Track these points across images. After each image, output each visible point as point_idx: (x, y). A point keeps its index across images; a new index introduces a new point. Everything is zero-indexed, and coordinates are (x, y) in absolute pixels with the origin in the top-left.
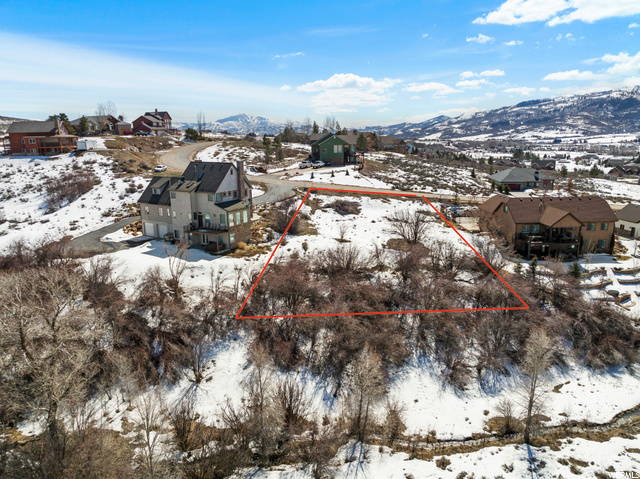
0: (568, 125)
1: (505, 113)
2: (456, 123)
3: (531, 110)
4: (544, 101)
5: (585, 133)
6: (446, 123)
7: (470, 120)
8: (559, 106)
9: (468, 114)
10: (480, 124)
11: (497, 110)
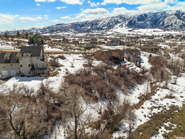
0: (70, 31)
1: (53, 27)
2: (38, 30)
3: (60, 26)
4: (63, 24)
5: (75, 33)
6: (36, 30)
7: (43, 29)
8: (67, 25)
9: (42, 27)
10: (46, 30)
11: (50, 26)
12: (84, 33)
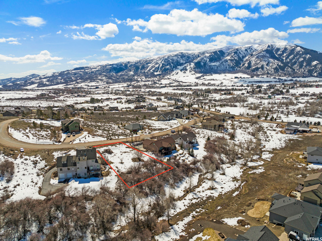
0: (99, 79)
1: (68, 73)
2: (44, 78)
3: (81, 72)
4: (86, 67)
5: (107, 83)
6: (38, 78)
7: (51, 77)
8: (93, 70)
9: (50, 74)
10: (57, 78)
11: (64, 72)
12: (123, 82)
